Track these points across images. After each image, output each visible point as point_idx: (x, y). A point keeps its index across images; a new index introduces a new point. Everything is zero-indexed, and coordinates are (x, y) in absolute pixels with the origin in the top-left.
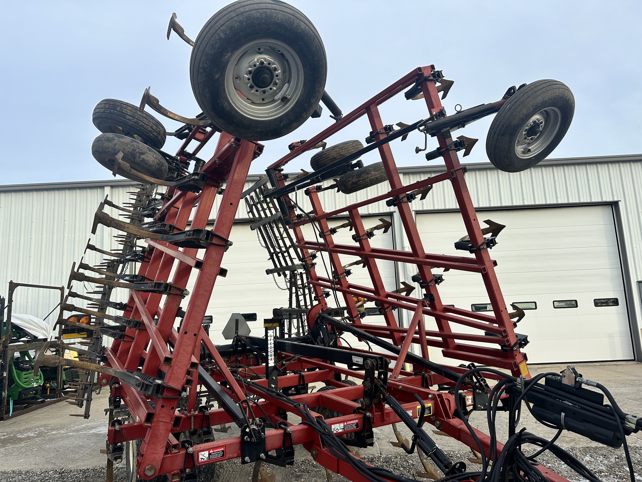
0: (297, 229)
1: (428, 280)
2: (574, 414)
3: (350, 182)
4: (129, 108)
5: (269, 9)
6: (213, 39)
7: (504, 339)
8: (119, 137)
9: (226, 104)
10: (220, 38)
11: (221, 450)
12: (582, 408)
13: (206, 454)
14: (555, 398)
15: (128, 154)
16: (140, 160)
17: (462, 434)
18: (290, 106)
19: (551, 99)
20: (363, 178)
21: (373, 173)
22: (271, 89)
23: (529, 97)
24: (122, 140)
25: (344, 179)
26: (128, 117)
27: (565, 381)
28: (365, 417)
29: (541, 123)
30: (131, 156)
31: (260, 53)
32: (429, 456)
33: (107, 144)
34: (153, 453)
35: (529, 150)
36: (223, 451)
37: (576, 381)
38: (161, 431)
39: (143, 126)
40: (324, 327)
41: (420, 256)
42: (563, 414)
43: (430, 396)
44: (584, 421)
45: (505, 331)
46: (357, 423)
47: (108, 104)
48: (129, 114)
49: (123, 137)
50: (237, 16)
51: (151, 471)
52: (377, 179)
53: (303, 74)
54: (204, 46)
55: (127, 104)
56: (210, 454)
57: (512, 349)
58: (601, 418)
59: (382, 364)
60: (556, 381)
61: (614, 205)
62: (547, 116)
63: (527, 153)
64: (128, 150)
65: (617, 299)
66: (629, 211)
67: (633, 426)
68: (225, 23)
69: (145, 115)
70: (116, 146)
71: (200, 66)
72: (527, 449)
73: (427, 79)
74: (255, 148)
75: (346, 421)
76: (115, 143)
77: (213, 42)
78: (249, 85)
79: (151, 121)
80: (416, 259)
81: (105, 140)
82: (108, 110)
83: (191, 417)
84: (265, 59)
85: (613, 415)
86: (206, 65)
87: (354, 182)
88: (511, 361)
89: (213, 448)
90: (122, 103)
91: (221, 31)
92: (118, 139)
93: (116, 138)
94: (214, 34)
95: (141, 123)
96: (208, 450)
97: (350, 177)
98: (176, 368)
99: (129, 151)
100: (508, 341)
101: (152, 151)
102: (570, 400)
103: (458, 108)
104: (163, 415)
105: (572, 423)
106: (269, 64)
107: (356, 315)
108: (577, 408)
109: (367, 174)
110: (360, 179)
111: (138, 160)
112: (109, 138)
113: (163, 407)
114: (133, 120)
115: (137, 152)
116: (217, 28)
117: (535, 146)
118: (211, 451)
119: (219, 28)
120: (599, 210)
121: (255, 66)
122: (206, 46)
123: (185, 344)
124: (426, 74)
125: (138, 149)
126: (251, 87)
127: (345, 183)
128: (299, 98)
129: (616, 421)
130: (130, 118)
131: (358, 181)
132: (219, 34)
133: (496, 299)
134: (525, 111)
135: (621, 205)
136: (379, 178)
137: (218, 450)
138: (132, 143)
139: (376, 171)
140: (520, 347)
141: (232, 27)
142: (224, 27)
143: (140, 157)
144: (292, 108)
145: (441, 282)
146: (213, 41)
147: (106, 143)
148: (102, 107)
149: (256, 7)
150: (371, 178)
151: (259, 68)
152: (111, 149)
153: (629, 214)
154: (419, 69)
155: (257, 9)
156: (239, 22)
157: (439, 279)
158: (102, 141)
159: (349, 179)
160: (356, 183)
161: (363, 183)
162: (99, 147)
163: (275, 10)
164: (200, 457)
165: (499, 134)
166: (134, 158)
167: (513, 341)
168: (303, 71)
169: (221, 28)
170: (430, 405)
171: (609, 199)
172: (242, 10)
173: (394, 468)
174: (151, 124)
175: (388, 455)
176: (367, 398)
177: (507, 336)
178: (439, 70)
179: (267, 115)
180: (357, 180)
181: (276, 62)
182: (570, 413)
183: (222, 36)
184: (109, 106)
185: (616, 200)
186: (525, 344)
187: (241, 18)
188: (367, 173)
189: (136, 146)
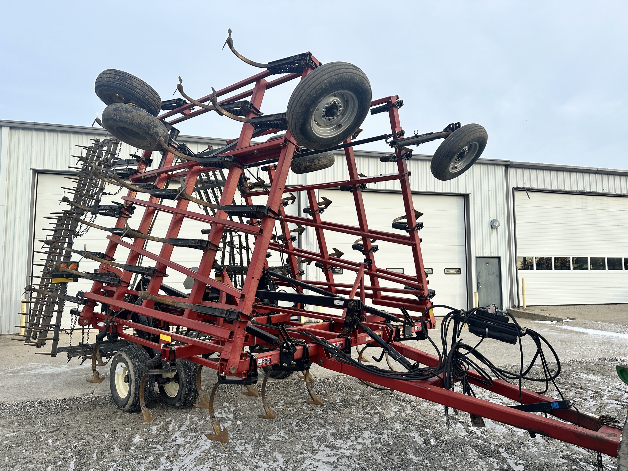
0: (248, 198)
1: (369, 248)
2: (494, 328)
3: (304, 166)
4: (138, 82)
5: (353, 73)
6: (317, 87)
7: (421, 292)
8: (137, 110)
9: (309, 127)
10: (322, 88)
11: (269, 358)
12: (498, 325)
13: (261, 360)
14: (483, 321)
15: (144, 126)
16: (154, 132)
17: (404, 351)
18: (342, 130)
19: (477, 138)
20: (315, 164)
21: (323, 160)
22: (333, 118)
23: (465, 135)
24: (139, 112)
25: (298, 162)
26: (137, 90)
27: (490, 311)
28: (347, 339)
29: (466, 151)
30: (147, 128)
31: (335, 96)
32: (397, 360)
33: (125, 115)
34: (234, 359)
35: (456, 168)
36: (270, 359)
37: (495, 311)
38: (238, 344)
39: (149, 99)
40: (271, 281)
41: (365, 231)
42: (487, 329)
43: (380, 328)
44: (499, 331)
45: (423, 287)
46: (342, 344)
47: (118, 75)
48: (138, 87)
49: (140, 110)
50: (335, 75)
51: (234, 370)
52: (325, 165)
53: (356, 112)
54: (310, 91)
55: (136, 78)
56: (263, 361)
57: (426, 299)
58: (508, 329)
59: (359, 305)
60: (484, 312)
61: (466, 197)
62: (470, 147)
63: (454, 169)
64: (145, 122)
65: (460, 269)
66: (476, 203)
67: (525, 332)
68: (327, 79)
69: (150, 90)
70: (135, 117)
71: (304, 102)
72: (462, 351)
73: (394, 106)
74: (295, 149)
75: (337, 342)
76: (134, 114)
77: (317, 90)
78: (323, 114)
79: (155, 95)
80: (362, 233)
81: (124, 110)
82: (118, 81)
83: (220, 342)
84: (337, 100)
85: (515, 328)
86: (308, 103)
87: (307, 166)
88: (424, 307)
89: (266, 357)
90: (131, 76)
91: (324, 83)
92: (135, 111)
93: (134, 110)
94: (319, 84)
95: (147, 96)
96: (263, 357)
97: (304, 161)
98: (247, 301)
99: (145, 124)
100: (424, 293)
101: (162, 125)
102: (491, 321)
103: (416, 133)
104: (239, 333)
105: (492, 333)
106: (338, 103)
107: (297, 273)
108: (495, 325)
109: (319, 161)
110: (312, 163)
111: (152, 132)
112: (127, 109)
113: (239, 327)
114: (141, 93)
115: (152, 125)
116: (321, 81)
117: (459, 165)
118: (264, 359)
119: (323, 81)
120: (454, 199)
121: (330, 104)
122: (312, 91)
123: (252, 285)
124: (394, 101)
125: (153, 122)
126: (323, 116)
127: (299, 165)
128: (349, 126)
129: (516, 330)
130: (139, 91)
131: (310, 166)
132: (322, 85)
133: (420, 265)
134: (462, 144)
135: (471, 197)
136: (327, 165)
137: (268, 358)
138: (148, 117)
139: (325, 159)
140: (430, 298)
141: (331, 82)
142: (325, 81)
143: (153, 130)
144: (343, 132)
145: (377, 251)
146: (317, 88)
147: (125, 113)
148: (112, 77)
149: (346, 71)
150: (322, 164)
151: (333, 105)
152: (129, 119)
153: (475, 204)
154: (390, 97)
155: (347, 73)
156: (336, 79)
157: (376, 249)
158: (119, 111)
159: (303, 163)
160: (309, 167)
161: (315, 167)
162: (117, 116)
163: (356, 74)
164: (258, 362)
165: (443, 157)
166: (149, 130)
167: (426, 293)
168: (357, 111)
169: (324, 82)
170: (381, 333)
171: (463, 192)
172: (338, 72)
173: (330, 386)
174: (155, 99)
175: (321, 378)
176: (347, 327)
177: (423, 290)
178: (402, 100)
179: (327, 135)
180: (310, 164)
181: (342, 103)
182: (491, 328)
183: (324, 86)
184: (120, 78)
185: (467, 193)
186: (433, 296)
187: (337, 77)
188: (318, 159)
189: (151, 120)
